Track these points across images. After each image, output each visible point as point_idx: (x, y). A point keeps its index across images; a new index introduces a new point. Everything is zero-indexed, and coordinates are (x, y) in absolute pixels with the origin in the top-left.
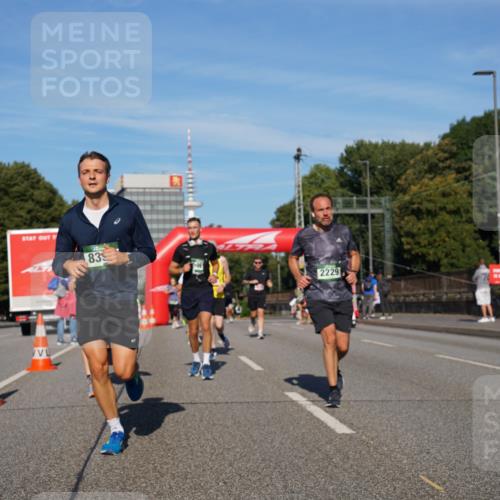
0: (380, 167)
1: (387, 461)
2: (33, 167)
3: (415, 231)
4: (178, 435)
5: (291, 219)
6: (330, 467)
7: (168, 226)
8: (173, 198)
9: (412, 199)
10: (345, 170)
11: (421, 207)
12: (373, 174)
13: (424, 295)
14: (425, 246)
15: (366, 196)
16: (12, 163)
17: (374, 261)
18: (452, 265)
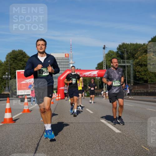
0: (129, 51)
1: (131, 141)
2: (24, 51)
3: (140, 71)
4: (68, 132)
5: (102, 67)
6: (114, 143)
7: (64, 69)
8: (66, 61)
9: (139, 61)
10: (119, 52)
11: (142, 63)
12: (127, 53)
13: (143, 90)
14: (143, 75)
15: (125, 60)
16: (18, 50)
17: (127, 80)
18: (152, 81)
